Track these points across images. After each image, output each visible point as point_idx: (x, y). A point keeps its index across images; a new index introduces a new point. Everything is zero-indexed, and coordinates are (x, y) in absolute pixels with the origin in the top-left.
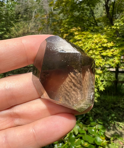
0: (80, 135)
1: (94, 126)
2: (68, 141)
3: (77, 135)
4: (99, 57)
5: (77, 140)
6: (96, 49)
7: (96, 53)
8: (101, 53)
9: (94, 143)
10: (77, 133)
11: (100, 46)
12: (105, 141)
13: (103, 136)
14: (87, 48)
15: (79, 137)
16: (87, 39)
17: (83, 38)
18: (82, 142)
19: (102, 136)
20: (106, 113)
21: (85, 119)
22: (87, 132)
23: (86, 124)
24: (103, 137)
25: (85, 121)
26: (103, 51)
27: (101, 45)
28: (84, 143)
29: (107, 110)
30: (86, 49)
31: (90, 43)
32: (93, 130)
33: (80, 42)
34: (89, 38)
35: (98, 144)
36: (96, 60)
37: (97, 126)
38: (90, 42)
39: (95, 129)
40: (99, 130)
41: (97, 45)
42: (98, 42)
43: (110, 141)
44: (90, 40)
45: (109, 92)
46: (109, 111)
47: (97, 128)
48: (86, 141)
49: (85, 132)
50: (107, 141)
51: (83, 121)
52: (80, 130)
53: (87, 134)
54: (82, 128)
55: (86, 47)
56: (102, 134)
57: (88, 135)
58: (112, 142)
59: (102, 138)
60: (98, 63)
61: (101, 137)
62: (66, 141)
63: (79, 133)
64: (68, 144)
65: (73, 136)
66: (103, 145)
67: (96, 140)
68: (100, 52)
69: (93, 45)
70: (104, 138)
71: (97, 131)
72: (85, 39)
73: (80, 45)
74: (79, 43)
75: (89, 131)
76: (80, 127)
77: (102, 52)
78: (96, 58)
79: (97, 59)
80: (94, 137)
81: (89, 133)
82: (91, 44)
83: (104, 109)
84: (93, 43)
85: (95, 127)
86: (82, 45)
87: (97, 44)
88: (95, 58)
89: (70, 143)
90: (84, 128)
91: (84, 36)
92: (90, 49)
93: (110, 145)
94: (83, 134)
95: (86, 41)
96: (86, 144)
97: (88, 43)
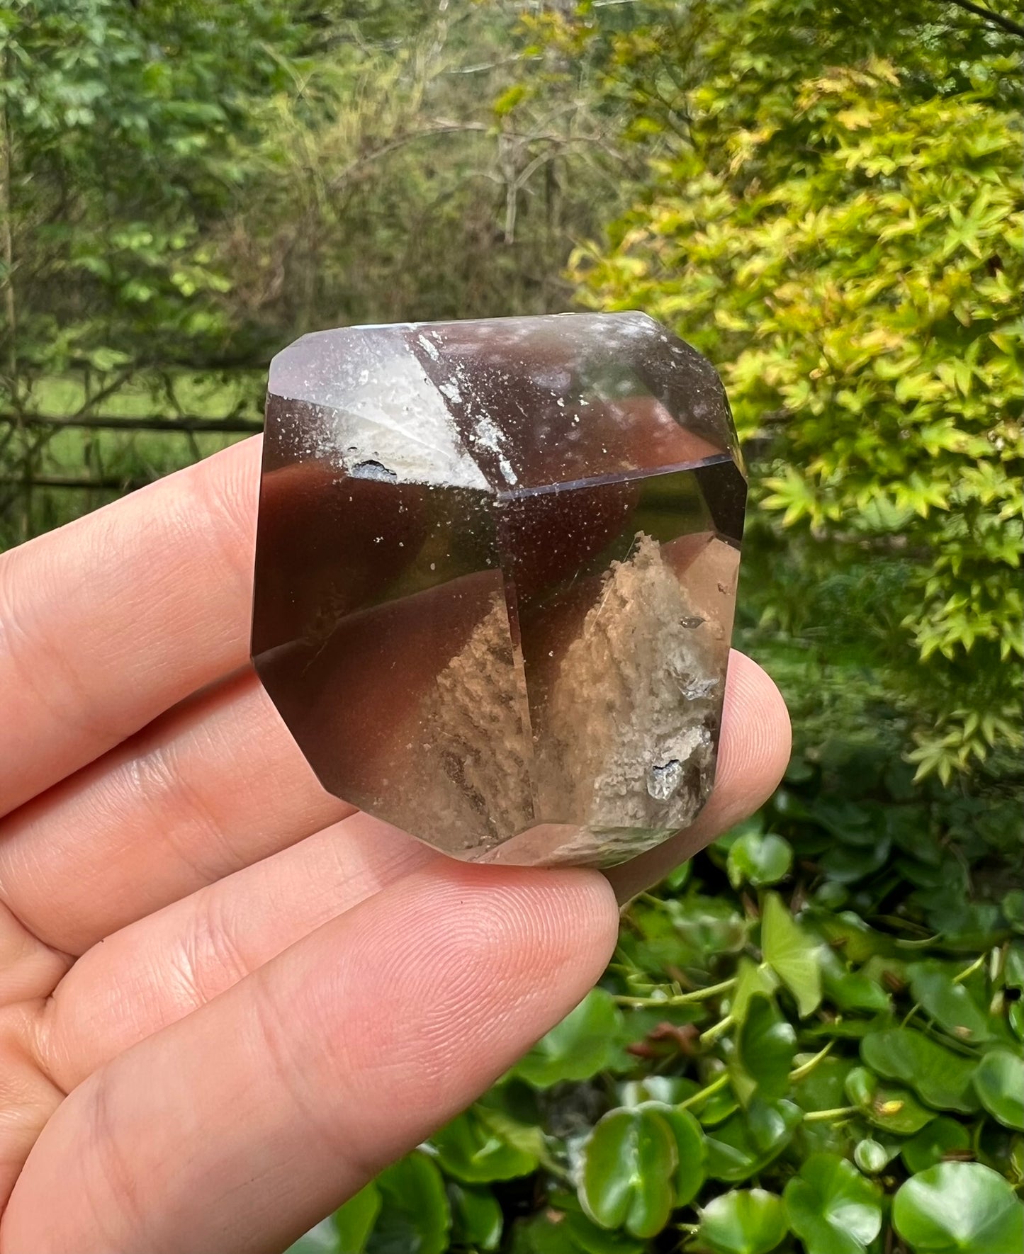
0: (834, 1024)
1: (975, 956)
2: (737, 1065)
3: (814, 1019)
5: (806, 1063)
9: (964, 1109)
10: (809, 1003)
14: (962, 252)
15: (824, 1040)
16: (957, 173)
17: (922, 160)
18: (858, 1081)
21: (884, 892)
22: (903, 997)
23: (895, 932)
25: (887, 906)
28: (873, 1095)
30: (950, 261)
31: (991, 206)
32: (960, 990)
33: (894, 200)
34: (976, 164)
35: (1004, 1119)
37: (996, 954)
38: (985, 198)
39: (982, 987)
40: (1013, 994)
44: (993, 176)
47: (994, 972)
48: (887, 1085)
49: (881, 1000)
51: (864, 900)
52: (838, 975)
53: (900, 1014)
54: (857, 967)
55: (949, 246)
57: (910, 1025)
62: (719, 1066)
63: (828, 1005)
64: (729, 1092)
65: (785, 1031)
67: (993, 1079)
71: (997, 1001)
72: (939, 168)
73: (886, 223)
74: (885, 212)
75: (926, 997)
76: (838, 949)
80: (969, 1051)
81: (922, 1014)
82: (1002, 211)
85: (978, 963)
86: (912, 225)
89: (747, 1087)
90: (878, 965)
91: (931, 141)
92: (993, 265)
94: (867, 1015)
95: (949, 189)
96: (891, 1106)
97: (965, 210)
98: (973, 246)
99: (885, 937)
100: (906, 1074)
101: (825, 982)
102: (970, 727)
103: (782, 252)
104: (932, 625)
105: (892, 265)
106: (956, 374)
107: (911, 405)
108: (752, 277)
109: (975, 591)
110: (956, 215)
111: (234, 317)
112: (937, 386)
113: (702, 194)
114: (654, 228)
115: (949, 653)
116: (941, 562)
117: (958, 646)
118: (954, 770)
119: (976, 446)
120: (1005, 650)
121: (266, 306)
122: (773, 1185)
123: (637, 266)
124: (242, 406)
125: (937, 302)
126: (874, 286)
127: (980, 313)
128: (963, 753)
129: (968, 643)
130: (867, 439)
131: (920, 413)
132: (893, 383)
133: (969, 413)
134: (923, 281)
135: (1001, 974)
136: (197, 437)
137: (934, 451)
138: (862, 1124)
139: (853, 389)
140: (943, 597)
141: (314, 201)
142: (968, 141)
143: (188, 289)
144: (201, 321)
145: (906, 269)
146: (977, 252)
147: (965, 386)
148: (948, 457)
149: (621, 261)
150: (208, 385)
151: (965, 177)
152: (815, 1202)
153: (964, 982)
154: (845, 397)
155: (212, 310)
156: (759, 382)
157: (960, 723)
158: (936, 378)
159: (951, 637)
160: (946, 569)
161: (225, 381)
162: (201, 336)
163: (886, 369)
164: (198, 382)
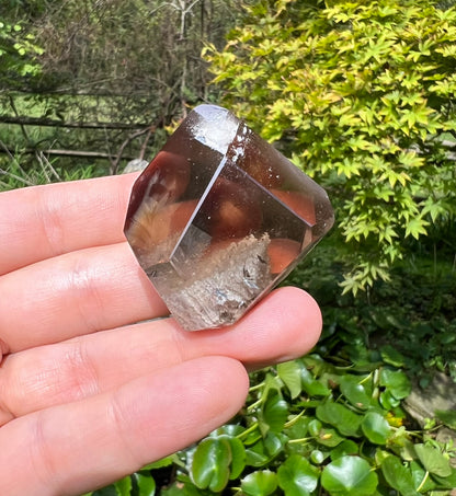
0: (306, 402)
1: (369, 373)
2: (261, 419)
3: (298, 399)
4: (417, 99)
5: (293, 419)
6: (409, 67)
7: (407, 84)
8: (426, 84)
9: (357, 436)
10: (295, 393)
11: (428, 53)
12: (401, 431)
13: (398, 411)
14: (372, 60)
15: (302, 409)
16: (374, 23)
17: (360, 17)
18: (314, 425)
19: (392, 411)
20: (419, 326)
21: (333, 345)
22: (336, 391)
23: (336, 363)
24: (394, 415)
25: (333, 352)
26: (437, 76)
27: (432, 48)
28: (320, 431)
29: (426, 317)
30: (367, 64)
32: (361, 388)
33: (346, 34)
34: (383, 20)
35: (372, 441)
36: (406, 111)
37: (377, 371)
38: (385, 35)
39: (370, 386)
40: (382, 389)
41: (415, 49)
42: (419, 35)
43: (421, 434)
44: (388, 25)
45: (440, 245)
46: (432, 321)
47: (375, 380)
48: (326, 426)
49: (328, 393)
50: (409, 433)
51: (323, 349)
52: (310, 381)
53: (335, 398)
54: (318, 378)
55: (367, 57)
56: (395, 405)
57: (339, 402)
58: (428, 437)
59: (393, 419)
60: (411, 124)
61: (390, 415)
62: (255, 419)
63: (304, 394)
64: (258, 430)
65: (282, 404)
66: (392, 443)
67: (368, 424)
68: (426, 79)
69: (397, 47)
70: (398, 420)
71: (376, 391)
72: (366, 21)
73: (341, 45)
75: (345, 391)
76: (310, 370)
77: (433, 83)
78: (403, 104)
79: (408, 107)
80: (361, 412)
81: (344, 398)
82: (391, 43)
83: (412, 312)
84: (398, 41)
85: (369, 376)
86: (352, 46)
87: (413, 44)
88: (401, 101)
89: (266, 428)
90: (326, 377)
91: (364, 8)
92: (386, 66)
93: (419, 447)
94: (321, 398)
95: (369, 31)
96: (327, 436)
97: (375, 41)
98: (377, 58)
99: (331, 365)
100: (334, 421)
101: (303, 384)
102: (366, 271)
103: (297, 55)
104: (352, 226)
105: (343, 64)
106: (366, 114)
107: (346, 128)
108: (283, 65)
109: (370, 212)
110: (371, 43)
111: (45, 68)
112: (357, 120)
113: (267, 23)
114: (241, 39)
115: (358, 239)
116: (356, 199)
117: (362, 236)
118: (359, 290)
119: (373, 148)
120: (381, 238)
121: (61, 63)
122: (273, 469)
123: (232, 57)
124: (49, 112)
125: (358, 82)
126: (335, 73)
127: (378, 88)
128: (363, 283)
129: (366, 235)
130: (327, 142)
131: (350, 131)
132: (338, 118)
133: (371, 132)
134: (355, 72)
135: (378, 381)
136: (25, 127)
137: (355, 149)
138: (315, 443)
139: (322, 119)
140: (357, 213)
141: (87, 12)
142: (380, 9)
143: (22, 52)
144: (28, 69)
145: (349, 66)
146: (379, 60)
147: (370, 120)
148: (361, 152)
149: (225, 54)
150: (32, 101)
151: (377, 26)
152: (290, 475)
153: (363, 384)
154: (318, 123)
155: (33, 64)
156: (282, 114)
157: (362, 269)
158: (358, 116)
159: (359, 232)
160: (358, 202)
161: (41, 100)
162: (28, 75)
163: (336, 111)
164: (27, 99)
